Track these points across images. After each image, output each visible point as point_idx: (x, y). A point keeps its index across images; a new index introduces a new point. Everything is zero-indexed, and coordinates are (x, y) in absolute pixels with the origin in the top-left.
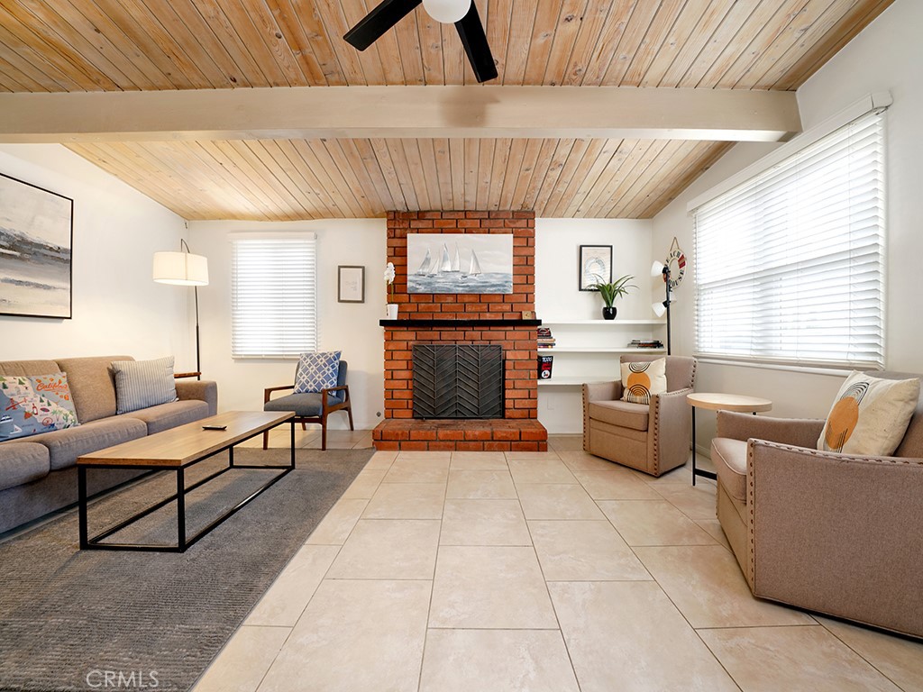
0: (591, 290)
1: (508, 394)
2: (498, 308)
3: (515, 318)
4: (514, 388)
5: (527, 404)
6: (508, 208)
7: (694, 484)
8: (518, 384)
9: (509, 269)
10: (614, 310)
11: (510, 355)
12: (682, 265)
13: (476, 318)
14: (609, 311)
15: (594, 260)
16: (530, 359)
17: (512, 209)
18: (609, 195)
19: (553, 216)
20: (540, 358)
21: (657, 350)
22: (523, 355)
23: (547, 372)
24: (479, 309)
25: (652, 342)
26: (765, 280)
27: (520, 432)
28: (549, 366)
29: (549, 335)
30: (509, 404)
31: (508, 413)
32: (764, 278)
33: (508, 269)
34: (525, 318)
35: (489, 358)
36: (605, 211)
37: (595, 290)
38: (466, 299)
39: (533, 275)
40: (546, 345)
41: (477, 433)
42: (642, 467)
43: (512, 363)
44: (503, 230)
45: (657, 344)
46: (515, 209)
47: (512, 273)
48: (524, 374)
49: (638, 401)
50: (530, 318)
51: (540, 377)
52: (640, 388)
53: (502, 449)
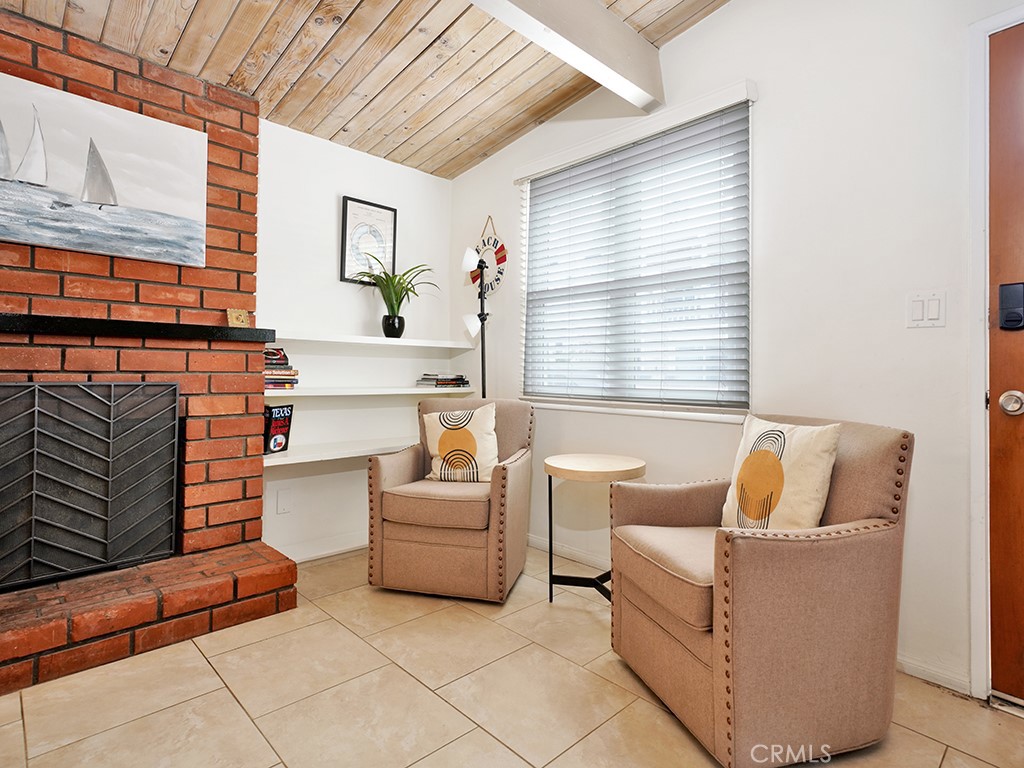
0: (362, 283)
1: (192, 495)
2: (166, 296)
3: (209, 321)
4: (208, 481)
5: (239, 510)
6: (195, 69)
7: (551, 601)
8: (219, 470)
9: (198, 212)
10: (401, 320)
11: (197, 407)
12: (501, 260)
13: (100, 314)
14: (394, 324)
15: (366, 229)
16: (247, 412)
17: (205, 75)
18: (404, 117)
19: (295, 124)
20: (269, 409)
21: (461, 390)
22: (231, 405)
23: (280, 438)
24: (107, 293)
25: (453, 377)
26: (618, 294)
27: (236, 582)
28: (284, 426)
29: (283, 362)
30: (192, 518)
31: (190, 541)
32: (617, 293)
33: (196, 211)
34: (233, 323)
35: (140, 415)
36: (390, 145)
37: (369, 284)
38: (67, 264)
39: (252, 233)
40: (279, 384)
41: (112, 614)
42: (479, 594)
43: (203, 423)
44: (182, 117)
45: (460, 381)
46: (214, 81)
47: (203, 220)
48: (234, 447)
49: (458, 477)
50: (245, 325)
51: (267, 449)
52: (461, 457)
53: (186, 634)
